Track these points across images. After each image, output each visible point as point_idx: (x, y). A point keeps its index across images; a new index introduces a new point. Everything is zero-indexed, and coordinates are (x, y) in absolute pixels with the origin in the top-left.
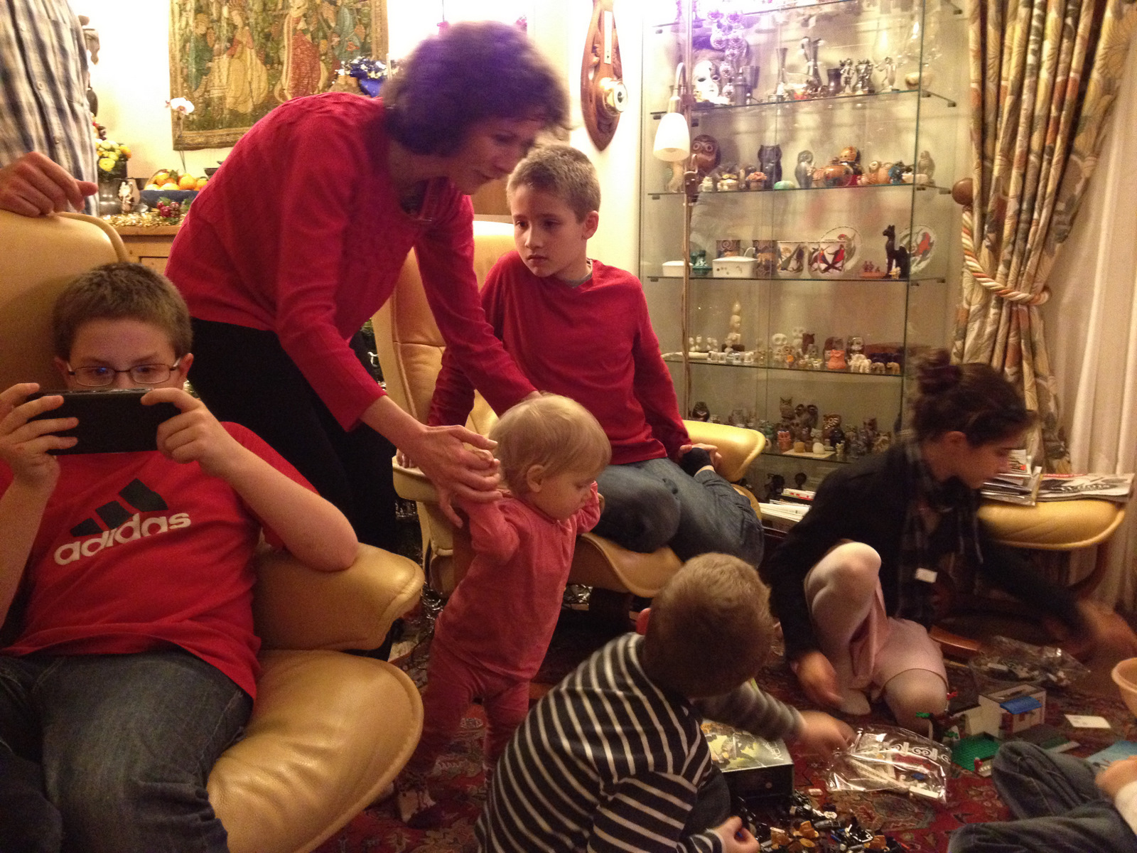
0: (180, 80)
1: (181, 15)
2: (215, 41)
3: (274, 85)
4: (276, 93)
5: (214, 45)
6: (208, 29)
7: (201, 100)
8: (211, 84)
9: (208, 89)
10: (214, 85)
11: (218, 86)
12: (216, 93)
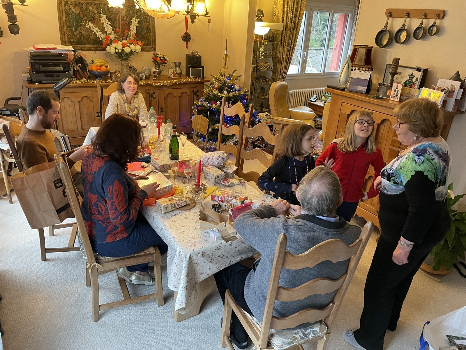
0: (65, 27)
1: (65, 5)
2: (84, 17)
5: (83, 18)
6: (80, 12)
7: (78, 35)
8: (82, 30)
9: (81, 31)
10: (83, 31)
11: (86, 31)
12: (85, 33)
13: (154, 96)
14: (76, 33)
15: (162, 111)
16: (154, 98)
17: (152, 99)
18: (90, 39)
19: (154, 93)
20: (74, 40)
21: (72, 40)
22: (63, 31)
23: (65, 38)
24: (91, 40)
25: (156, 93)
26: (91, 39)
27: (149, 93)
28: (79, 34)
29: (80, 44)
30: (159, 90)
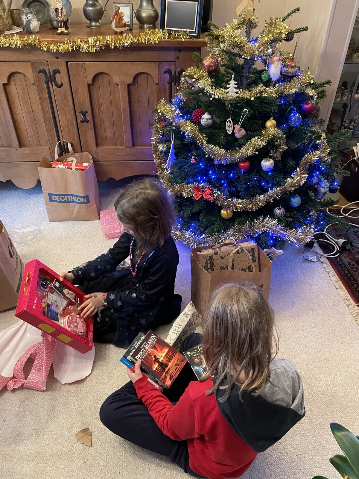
13: (58, 80)
15: (85, 121)
16: (60, 86)
17: (53, 87)
19: (57, 71)
25: (63, 69)
27: (43, 72)
30: (69, 63)
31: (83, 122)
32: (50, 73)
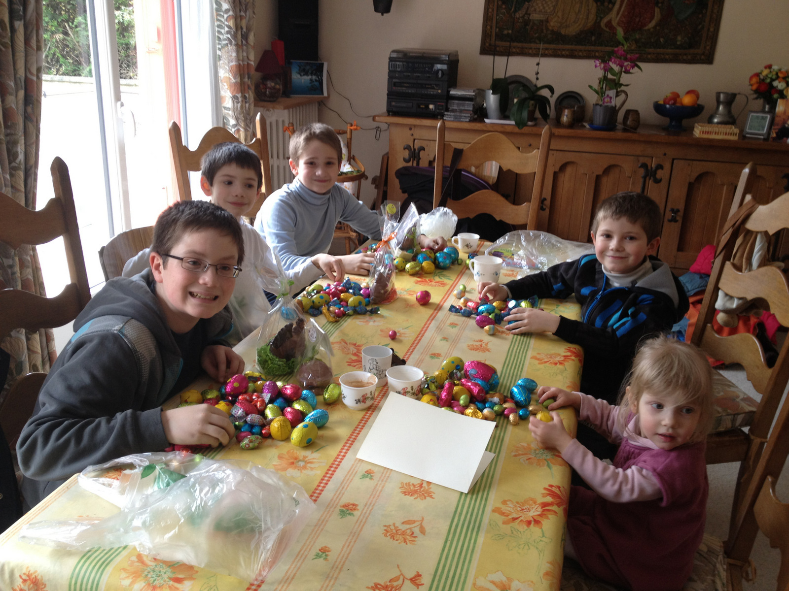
3: (601, 18)
4: (603, 25)
7: (521, 20)
8: (533, 9)
9: (529, 12)
10: (535, 10)
11: (541, 11)
12: (535, 17)
13: (658, 176)
14: (517, 15)
15: (673, 220)
16: (658, 181)
17: (650, 183)
18: (545, 31)
19: (660, 167)
20: (510, 32)
21: (506, 32)
22: (490, 10)
23: (491, 27)
24: (549, 32)
25: (667, 166)
26: (547, 29)
27: (644, 166)
28: (523, 17)
29: (521, 42)
30: (675, 161)
31: (670, 221)
32: (652, 168)
